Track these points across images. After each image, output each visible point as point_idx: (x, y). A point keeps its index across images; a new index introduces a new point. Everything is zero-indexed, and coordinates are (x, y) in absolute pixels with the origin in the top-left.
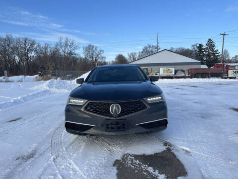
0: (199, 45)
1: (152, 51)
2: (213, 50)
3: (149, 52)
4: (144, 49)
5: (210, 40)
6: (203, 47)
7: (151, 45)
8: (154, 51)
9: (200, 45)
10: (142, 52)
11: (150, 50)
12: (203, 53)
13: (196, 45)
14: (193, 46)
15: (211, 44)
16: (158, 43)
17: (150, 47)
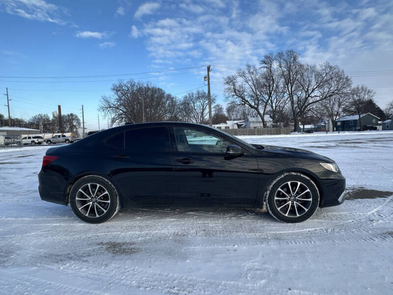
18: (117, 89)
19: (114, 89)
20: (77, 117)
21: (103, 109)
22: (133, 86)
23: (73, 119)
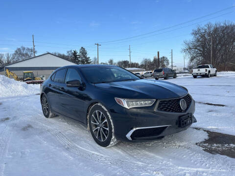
0: (73, 52)
1: (27, 54)
2: (86, 58)
3: (23, 55)
4: (16, 51)
5: (82, 48)
6: (78, 54)
7: (26, 47)
8: (29, 53)
9: (75, 51)
10: (15, 54)
11: (24, 52)
12: (78, 60)
13: (71, 51)
14: (68, 52)
15: (84, 52)
16: (34, 46)
17: (24, 49)
18: (195, 33)
19: (193, 34)
20: (167, 58)
21: (185, 51)
22: (209, 28)
23: (164, 60)
